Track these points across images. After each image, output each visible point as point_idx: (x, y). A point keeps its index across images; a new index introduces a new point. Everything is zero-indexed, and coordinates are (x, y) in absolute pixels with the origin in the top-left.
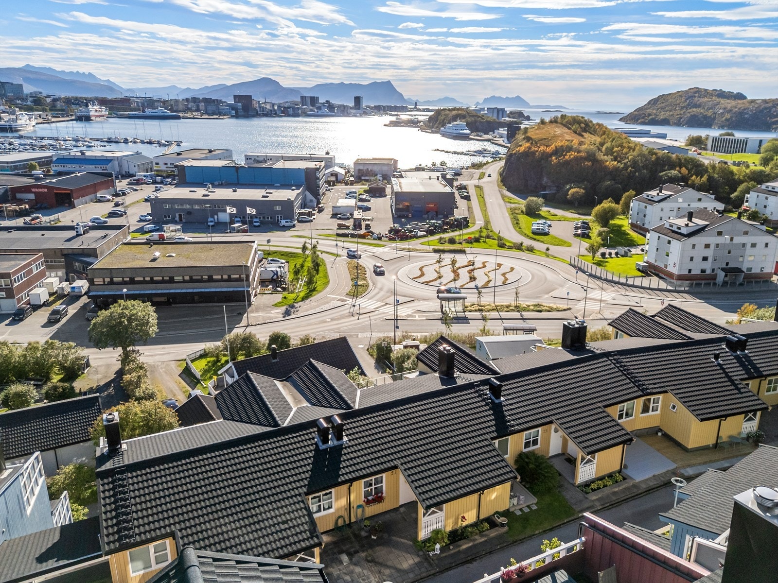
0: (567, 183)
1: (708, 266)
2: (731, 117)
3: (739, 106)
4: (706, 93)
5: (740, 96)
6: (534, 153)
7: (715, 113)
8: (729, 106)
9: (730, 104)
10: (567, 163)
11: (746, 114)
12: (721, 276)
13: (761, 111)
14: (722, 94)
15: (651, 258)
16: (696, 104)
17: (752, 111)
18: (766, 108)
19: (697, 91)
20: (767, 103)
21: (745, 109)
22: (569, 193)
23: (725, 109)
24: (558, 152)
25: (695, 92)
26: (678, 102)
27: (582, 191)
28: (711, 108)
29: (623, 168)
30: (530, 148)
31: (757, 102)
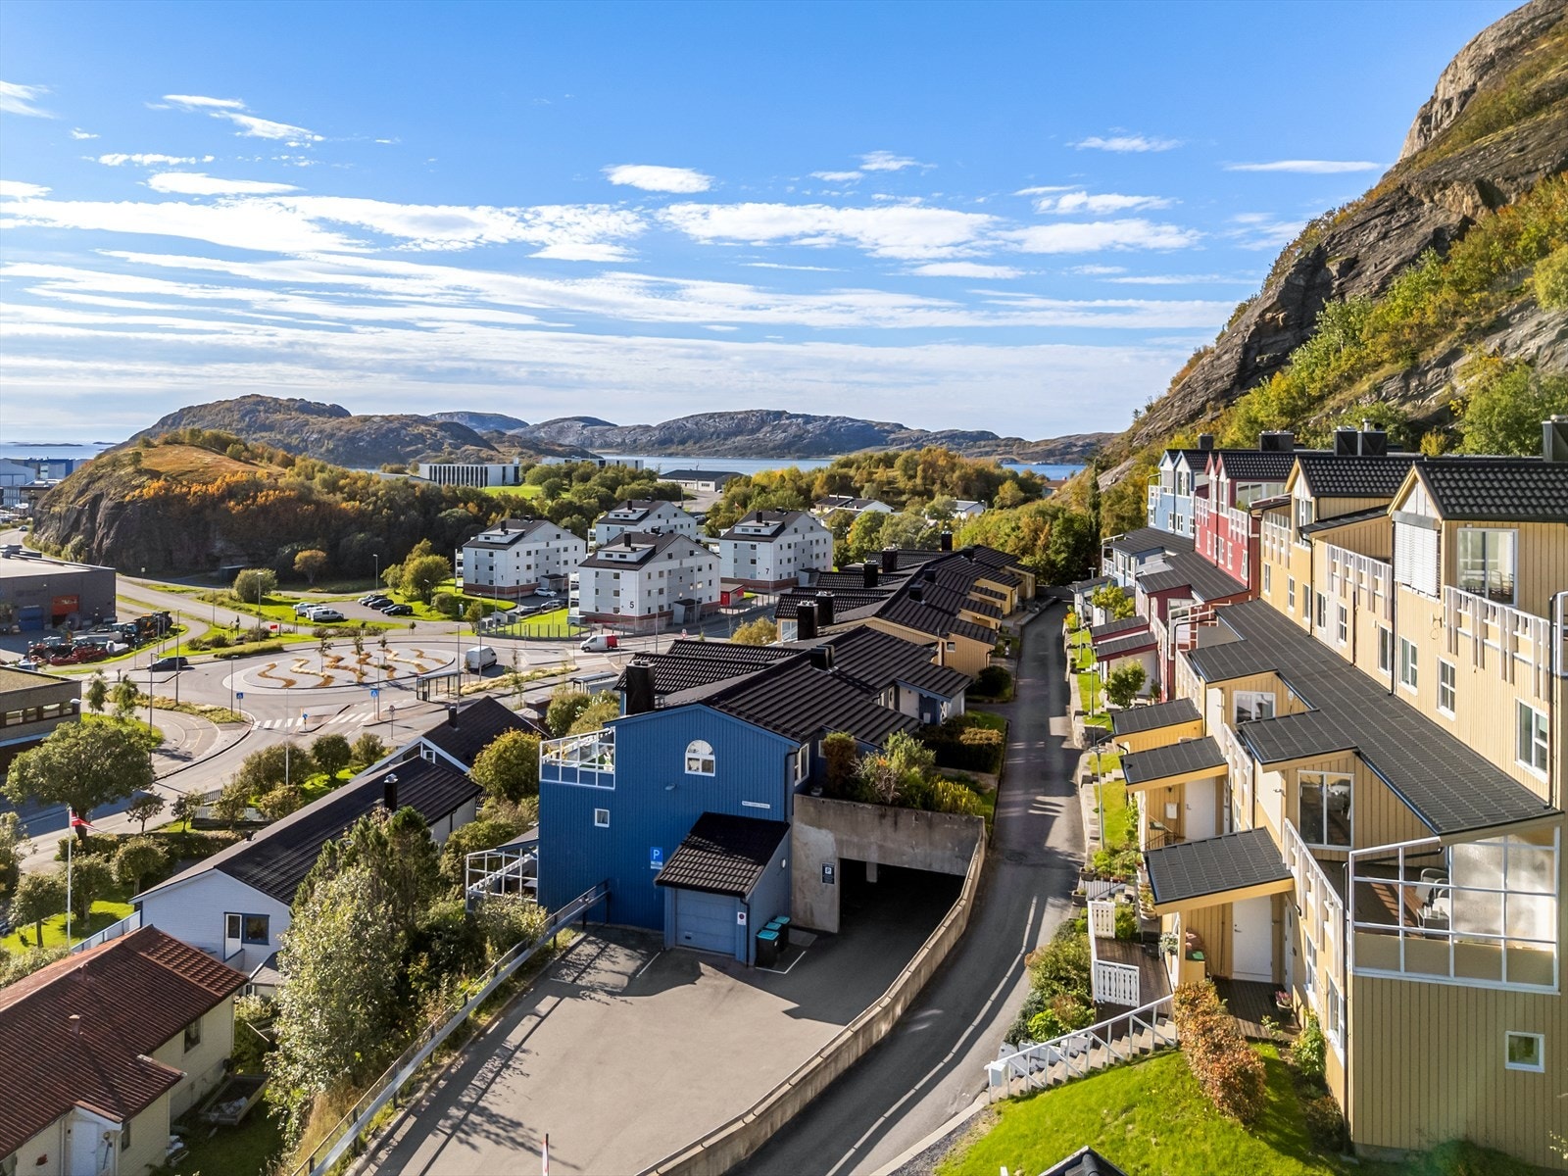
0: (286, 544)
1: (664, 600)
2: (336, 447)
3: (346, 428)
4: (276, 405)
5: (338, 412)
6: (183, 497)
7: (303, 440)
8: (328, 427)
9: (330, 424)
10: (264, 510)
11: (361, 439)
12: (680, 610)
13: (385, 435)
14: (305, 407)
15: (588, 606)
16: (264, 425)
17: (369, 434)
18: (391, 430)
19: (259, 401)
20: (391, 422)
21: (357, 433)
22: (297, 558)
23: (321, 432)
24: (231, 492)
25: (258, 403)
26: (227, 421)
27: (321, 554)
28: (295, 432)
29: (373, 510)
30: (168, 490)
31: (375, 419)
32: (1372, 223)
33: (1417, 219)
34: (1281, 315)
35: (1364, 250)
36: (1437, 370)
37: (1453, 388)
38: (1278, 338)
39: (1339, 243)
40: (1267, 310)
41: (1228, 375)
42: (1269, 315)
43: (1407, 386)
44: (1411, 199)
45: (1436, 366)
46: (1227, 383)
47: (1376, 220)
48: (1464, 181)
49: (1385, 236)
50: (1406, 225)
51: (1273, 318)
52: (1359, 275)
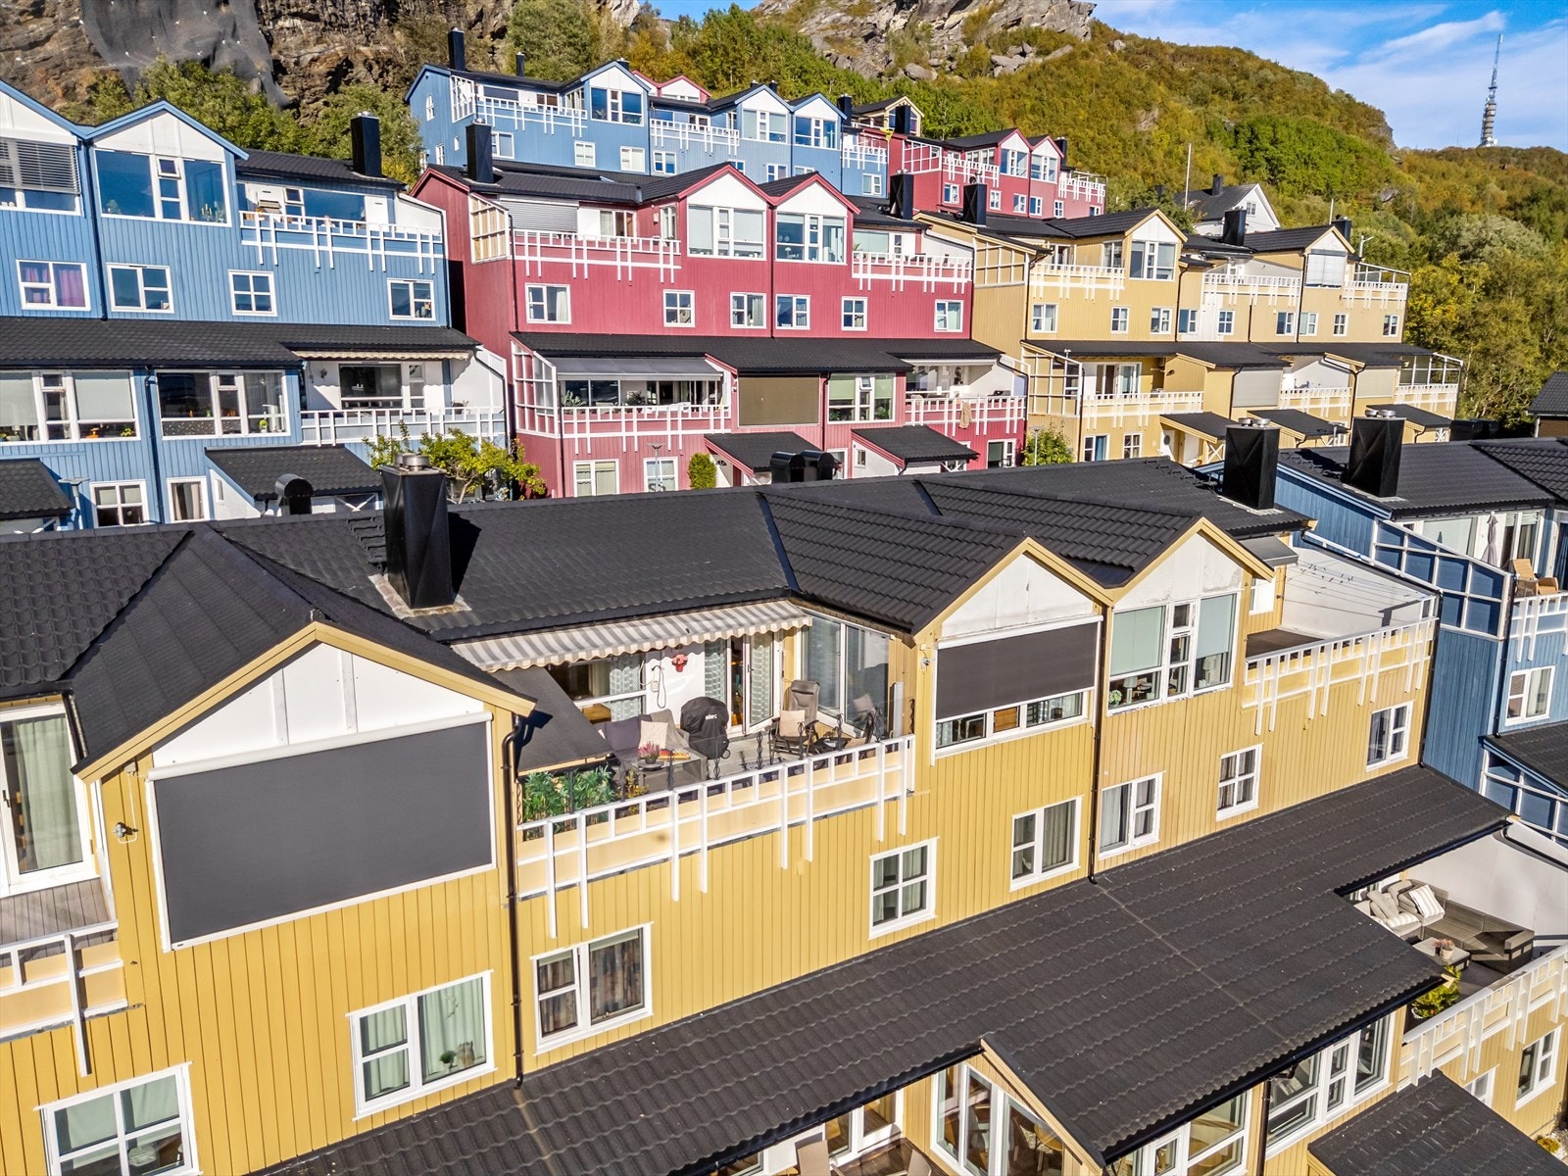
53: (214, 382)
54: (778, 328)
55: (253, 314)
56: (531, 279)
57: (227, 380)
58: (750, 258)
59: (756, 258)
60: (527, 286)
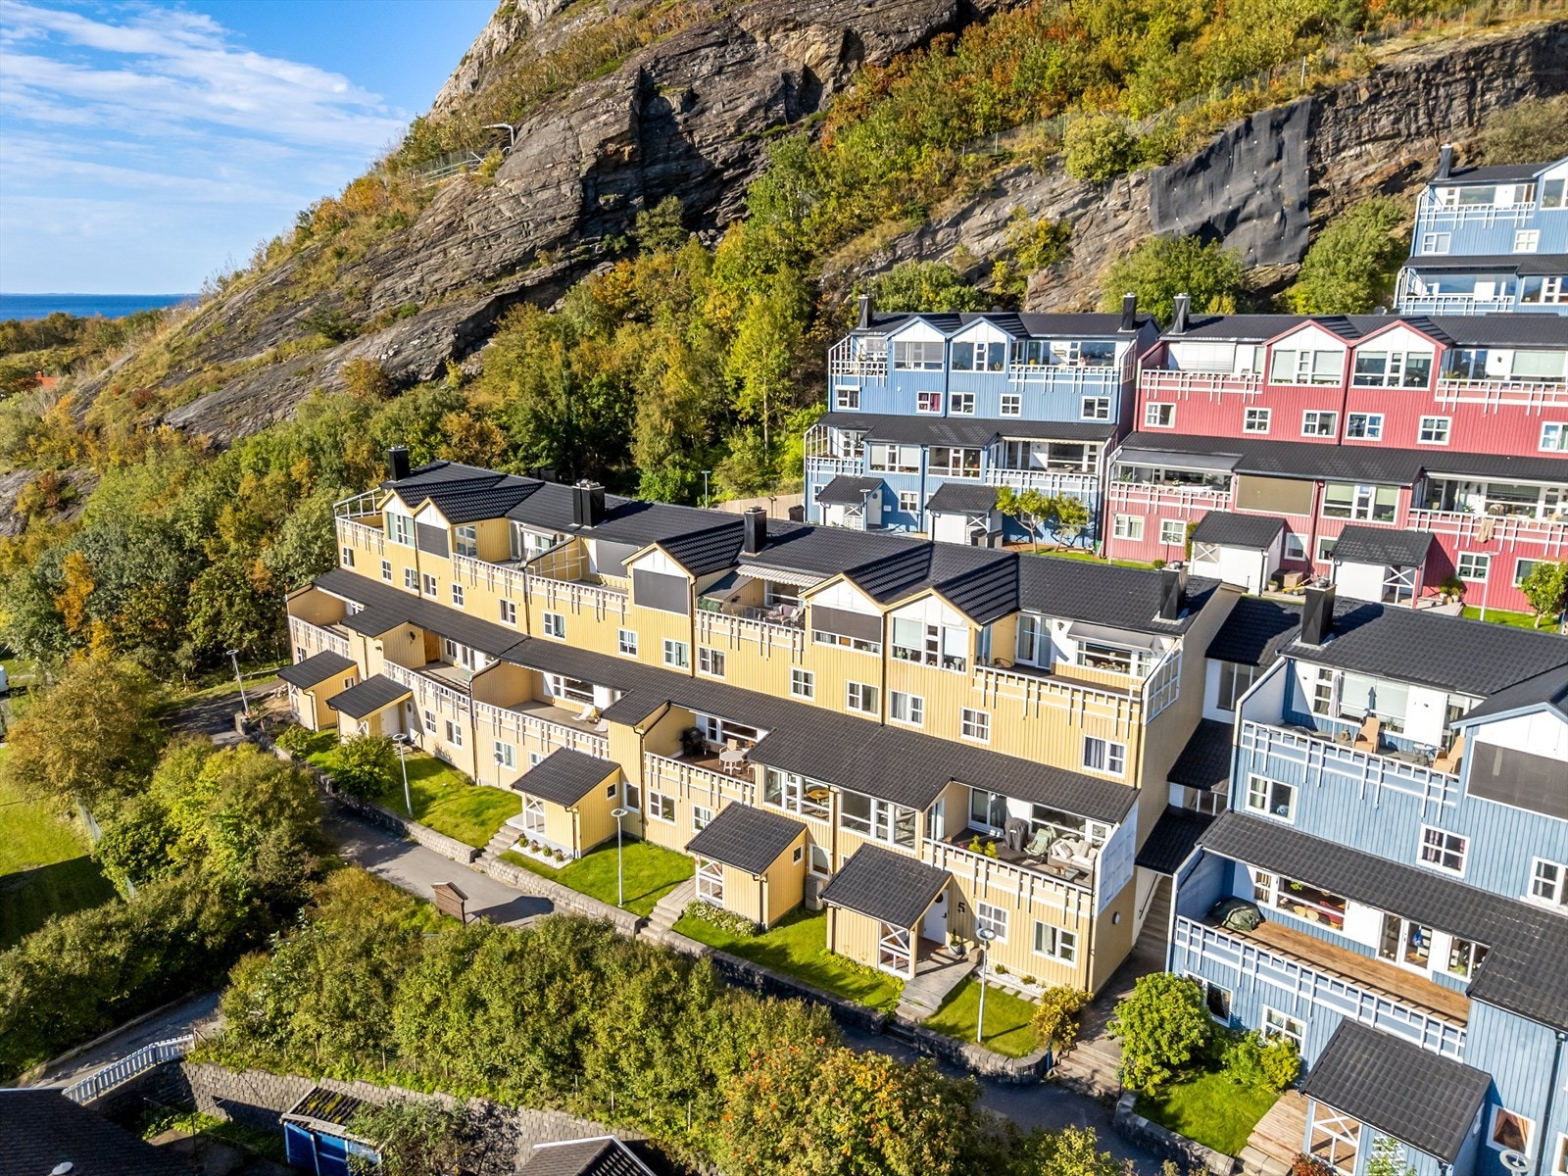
32: (703, 52)
33: (751, 59)
34: (628, 149)
35: (698, 83)
36: (948, 230)
37: (966, 249)
38: (618, 176)
39: (666, 70)
40: (611, 140)
41: (563, 218)
42: (611, 147)
43: (921, 245)
44: (743, 34)
45: (948, 225)
46: (564, 227)
47: (708, 50)
48: (828, 25)
49: (720, 71)
50: (741, 62)
51: (617, 151)
52: (703, 111)
53: (952, 451)
54: (1347, 437)
55: (1010, 415)
56: (1150, 399)
57: (957, 452)
58: (1326, 385)
59: (1335, 386)
60: (1148, 404)
